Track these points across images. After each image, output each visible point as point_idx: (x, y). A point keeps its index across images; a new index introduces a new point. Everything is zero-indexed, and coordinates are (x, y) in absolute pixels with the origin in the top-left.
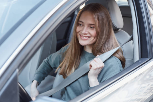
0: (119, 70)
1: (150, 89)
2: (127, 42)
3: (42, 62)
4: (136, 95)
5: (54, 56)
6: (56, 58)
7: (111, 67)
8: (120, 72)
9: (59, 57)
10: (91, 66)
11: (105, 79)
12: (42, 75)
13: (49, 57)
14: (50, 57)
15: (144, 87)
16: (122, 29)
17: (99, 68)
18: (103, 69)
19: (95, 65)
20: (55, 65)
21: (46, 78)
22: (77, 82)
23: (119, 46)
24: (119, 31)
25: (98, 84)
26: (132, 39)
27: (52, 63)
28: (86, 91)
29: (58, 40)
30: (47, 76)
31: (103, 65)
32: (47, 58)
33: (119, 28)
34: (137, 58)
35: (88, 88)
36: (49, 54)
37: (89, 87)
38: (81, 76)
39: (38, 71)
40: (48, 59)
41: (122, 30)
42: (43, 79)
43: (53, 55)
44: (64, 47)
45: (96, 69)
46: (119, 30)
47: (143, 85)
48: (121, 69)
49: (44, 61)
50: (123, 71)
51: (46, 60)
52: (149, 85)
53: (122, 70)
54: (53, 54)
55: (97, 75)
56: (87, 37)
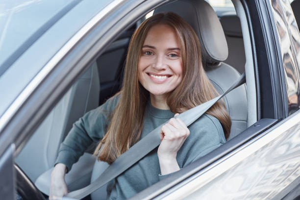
0: (218, 143)
1: (284, 175)
2: (233, 87)
3: (72, 127)
4: (258, 185)
5: (94, 116)
6: (98, 120)
7: (202, 137)
8: (220, 145)
9: (103, 117)
10: (163, 134)
11: (192, 159)
12: (74, 153)
13: (84, 118)
14: (87, 118)
15: (274, 170)
16: (224, 62)
17: (179, 138)
18: (186, 139)
19: (171, 131)
20: (96, 132)
21: (81, 158)
22: (137, 167)
23: (218, 96)
24: (220, 66)
25: (178, 169)
26: (244, 81)
27: (90, 130)
28: (153, 183)
29: (102, 84)
30: (82, 154)
31: (187, 132)
32: (80, 119)
33: (219, 60)
34: (253, 119)
35: (158, 177)
36: (85, 110)
37: (159, 175)
38: (146, 154)
39: (64, 145)
40: (82, 120)
41: (226, 64)
42: (76, 160)
43: (91, 114)
44: (112, 98)
45: (173, 140)
46: (220, 64)
47: (272, 167)
48: (222, 140)
49: (75, 125)
50: (226, 143)
51: (78, 122)
52: (283, 166)
53: (224, 141)
54: (92, 112)
55: (175, 151)
56: (164, 75)
